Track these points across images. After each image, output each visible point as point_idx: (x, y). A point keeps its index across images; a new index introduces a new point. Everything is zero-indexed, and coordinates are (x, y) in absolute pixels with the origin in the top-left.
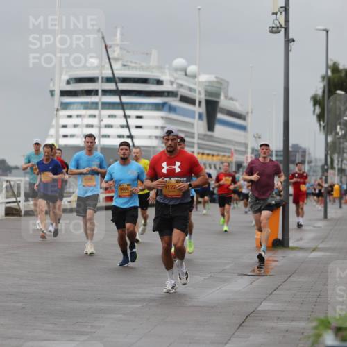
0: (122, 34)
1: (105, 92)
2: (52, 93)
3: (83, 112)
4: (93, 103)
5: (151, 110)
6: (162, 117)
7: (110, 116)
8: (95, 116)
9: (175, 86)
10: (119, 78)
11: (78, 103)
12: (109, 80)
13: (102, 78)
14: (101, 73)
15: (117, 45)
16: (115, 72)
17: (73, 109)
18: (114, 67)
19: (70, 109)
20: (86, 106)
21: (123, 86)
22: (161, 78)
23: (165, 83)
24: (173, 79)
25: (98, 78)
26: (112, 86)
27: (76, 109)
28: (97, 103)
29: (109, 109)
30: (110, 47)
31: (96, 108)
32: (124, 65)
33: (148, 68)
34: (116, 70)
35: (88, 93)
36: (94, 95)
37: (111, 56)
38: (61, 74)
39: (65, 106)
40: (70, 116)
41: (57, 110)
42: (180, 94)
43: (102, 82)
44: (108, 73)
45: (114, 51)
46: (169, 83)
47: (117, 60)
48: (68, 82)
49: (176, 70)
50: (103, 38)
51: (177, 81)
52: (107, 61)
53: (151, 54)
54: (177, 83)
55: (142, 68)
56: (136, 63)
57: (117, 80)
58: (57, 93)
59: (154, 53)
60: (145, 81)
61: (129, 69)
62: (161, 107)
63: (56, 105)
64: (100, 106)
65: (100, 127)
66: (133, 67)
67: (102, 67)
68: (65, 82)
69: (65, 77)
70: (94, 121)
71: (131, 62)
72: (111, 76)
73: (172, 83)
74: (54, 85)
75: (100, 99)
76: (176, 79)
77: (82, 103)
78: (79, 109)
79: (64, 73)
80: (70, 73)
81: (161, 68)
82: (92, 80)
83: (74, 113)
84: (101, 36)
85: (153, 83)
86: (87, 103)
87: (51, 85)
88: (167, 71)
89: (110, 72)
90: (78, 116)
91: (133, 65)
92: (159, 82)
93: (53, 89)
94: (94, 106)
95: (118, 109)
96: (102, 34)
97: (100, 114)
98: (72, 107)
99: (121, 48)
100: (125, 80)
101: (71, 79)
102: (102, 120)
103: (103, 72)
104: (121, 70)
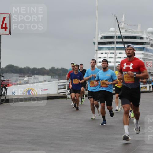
0: (125, 17)
1: (118, 43)
2: (94, 43)
3: (108, 51)
4: (112, 47)
5: (138, 50)
6: (143, 54)
7: (120, 53)
8: (113, 53)
9: (148, 40)
10: (124, 36)
11: (106, 47)
12: (119, 37)
13: (116, 36)
14: (116, 34)
15: (123, 22)
16: (122, 34)
17: (103, 50)
18: (121, 32)
19: (102, 50)
20: (109, 49)
21: (125, 40)
22: (142, 37)
23: (144, 38)
24: (147, 37)
25: (114, 36)
26: (120, 40)
27: (105, 50)
28: (114, 48)
29: (119, 50)
30: (120, 23)
31: (114, 50)
32: (126, 31)
33: (136, 32)
34: (123, 33)
35: (110, 43)
36: (113, 44)
37: (120, 27)
38: (98, 35)
39: (100, 49)
40: (102, 53)
41: (97, 50)
42: (150, 43)
43: (116, 38)
44: (119, 34)
45: (122, 25)
46: (146, 38)
47: (123, 28)
48: (101, 38)
49: (149, 33)
50: (117, 19)
51: (149, 38)
52: (118, 29)
53: (138, 26)
54: (149, 39)
55: (134, 32)
56: (131, 30)
57: (123, 37)
58: (97, 43)
59: (139, 25)
60: (135, 38)
61: (128, 32)
62: (142, 49)
63: (96, 48)
64: (115, 48)
65: (115, 58)
66: (130, 32)
67: (116, 32)
68: (100, 38)
69: (100, 36)
70: (113, 56)
71: (129, 29)
72: (120, 35)
73: (147, 39)
74: (95, 40)
75: (115, 46)
76: (149, 37)
77: (107, 48)
78: (106, 50)
79: (100, 34)
80: (102, 34)
81: (142, 32)
82: (112, 37)
83: (104, 52)
84: (115, 18)
85: (139, 39)
86: (110, 47)
87: (94, 39)
88: (145, 33)
89: (120, 34)
90: (106, 53)
91: (130, 31)
92: (142, 38)
93: (95, 41)
94: (113, 49)
95: (123, 50)
96: (116, 17)
97: (115, 53)
98: (103, 49)
99: (125, 23)
100: (126, 37)
101: (103, 37)
102: (116, 55)
103: (117, 34)
104: (124, 33)
